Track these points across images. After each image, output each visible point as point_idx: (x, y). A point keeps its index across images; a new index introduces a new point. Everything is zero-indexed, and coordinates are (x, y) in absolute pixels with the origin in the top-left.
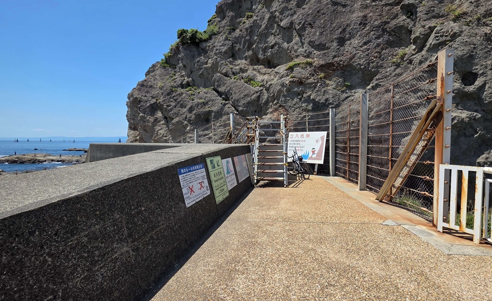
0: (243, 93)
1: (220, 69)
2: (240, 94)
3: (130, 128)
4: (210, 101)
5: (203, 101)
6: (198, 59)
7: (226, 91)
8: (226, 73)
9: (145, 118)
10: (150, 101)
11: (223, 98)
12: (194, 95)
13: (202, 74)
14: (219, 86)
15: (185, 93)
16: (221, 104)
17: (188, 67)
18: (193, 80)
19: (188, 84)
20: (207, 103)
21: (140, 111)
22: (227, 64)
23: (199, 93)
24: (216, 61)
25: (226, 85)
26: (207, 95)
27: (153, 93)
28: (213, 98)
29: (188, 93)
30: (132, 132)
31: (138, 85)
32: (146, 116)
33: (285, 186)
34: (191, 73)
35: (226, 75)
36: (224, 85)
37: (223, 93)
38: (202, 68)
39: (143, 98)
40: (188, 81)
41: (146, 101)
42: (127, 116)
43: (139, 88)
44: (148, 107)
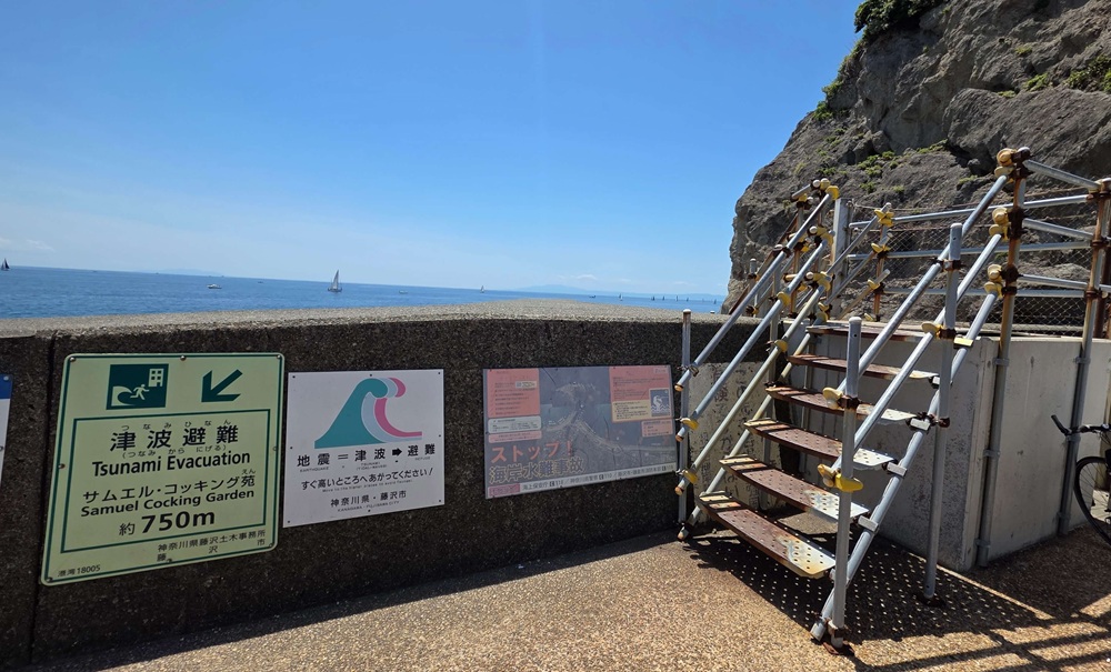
0: (1055, 131)
1: (979, 71)
2: (1040, 138)
3: (734, 273)
4: (922, 185)
5: (901, 187)
6: (909, 65)
7: (986, 141)
8: (999, 77)
9: (756, 250)
10: (771, 209)
11: (972, 166)
12: (880, 176)
13: (915, 109)
14: (963, 130)
15: (856, 175)
16: (959, 187)
17: (877, 102)
18: (886, 133)
19: (870, 149)
20: (913, 193)
21: (749, 235)
22: (1008, 46)
23: (894, 167)
24: (967, 49)
25: (991, 120)
26: (918, 169)
27: (781, 190)
28: (936, 174)
29: (862, 173)
30: (736, 282)
31: (757, 177)
32: (757, 245)
33: (816, 629)
34: (884, 116)
35: (999, 84)
36: (982, 123)
37: (973, 150)
38: (916, 91)
39: (759, 205)
40: (870, 141)
41: (763, 212)
42: (731, 249)
43: (757, 184)
44: (765, 224)
